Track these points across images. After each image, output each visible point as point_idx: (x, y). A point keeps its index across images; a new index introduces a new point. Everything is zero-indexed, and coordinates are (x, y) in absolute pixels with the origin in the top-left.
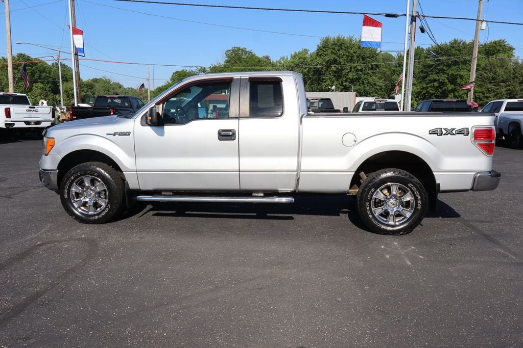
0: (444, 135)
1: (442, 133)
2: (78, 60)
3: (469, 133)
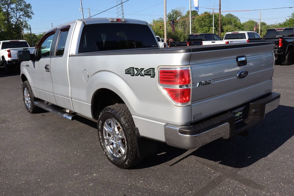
0: (136, 75)
1: (134, 74)
2: (220, 13)
3: (154, 75)
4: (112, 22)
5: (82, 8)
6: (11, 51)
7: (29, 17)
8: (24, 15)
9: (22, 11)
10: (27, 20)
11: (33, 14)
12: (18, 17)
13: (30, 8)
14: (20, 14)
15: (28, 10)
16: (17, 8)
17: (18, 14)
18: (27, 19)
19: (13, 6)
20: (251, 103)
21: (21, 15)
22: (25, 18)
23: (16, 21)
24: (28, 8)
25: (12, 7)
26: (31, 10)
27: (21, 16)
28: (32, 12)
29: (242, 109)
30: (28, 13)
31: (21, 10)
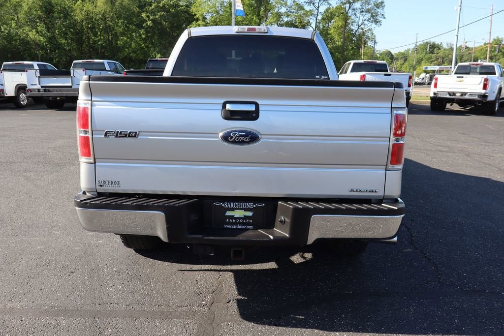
4: (238, 32)
5: (460, 6)
6: (367, 76)
7: (377, 22)
8: (370, 19)
9: (369, 13)
10: (373, 28)
11: (384, 18)
12: (360, 23)
13: (381, 8)
14: (365, 18)
15: (378, 12)
16: (363, 8)
17: (361, 18)
18: (373, 25)
19: (357, 5)
20: (279, 202)
21: (365, 20)
22: (371, 24)
23: (357, 29)
24: (378, 8)
25: (355, 7)
26: (382, 11)
27: (366, 22)
28: (383, 15)
29: (250, 205)
30: (377, 15)
31: (368, 11)
